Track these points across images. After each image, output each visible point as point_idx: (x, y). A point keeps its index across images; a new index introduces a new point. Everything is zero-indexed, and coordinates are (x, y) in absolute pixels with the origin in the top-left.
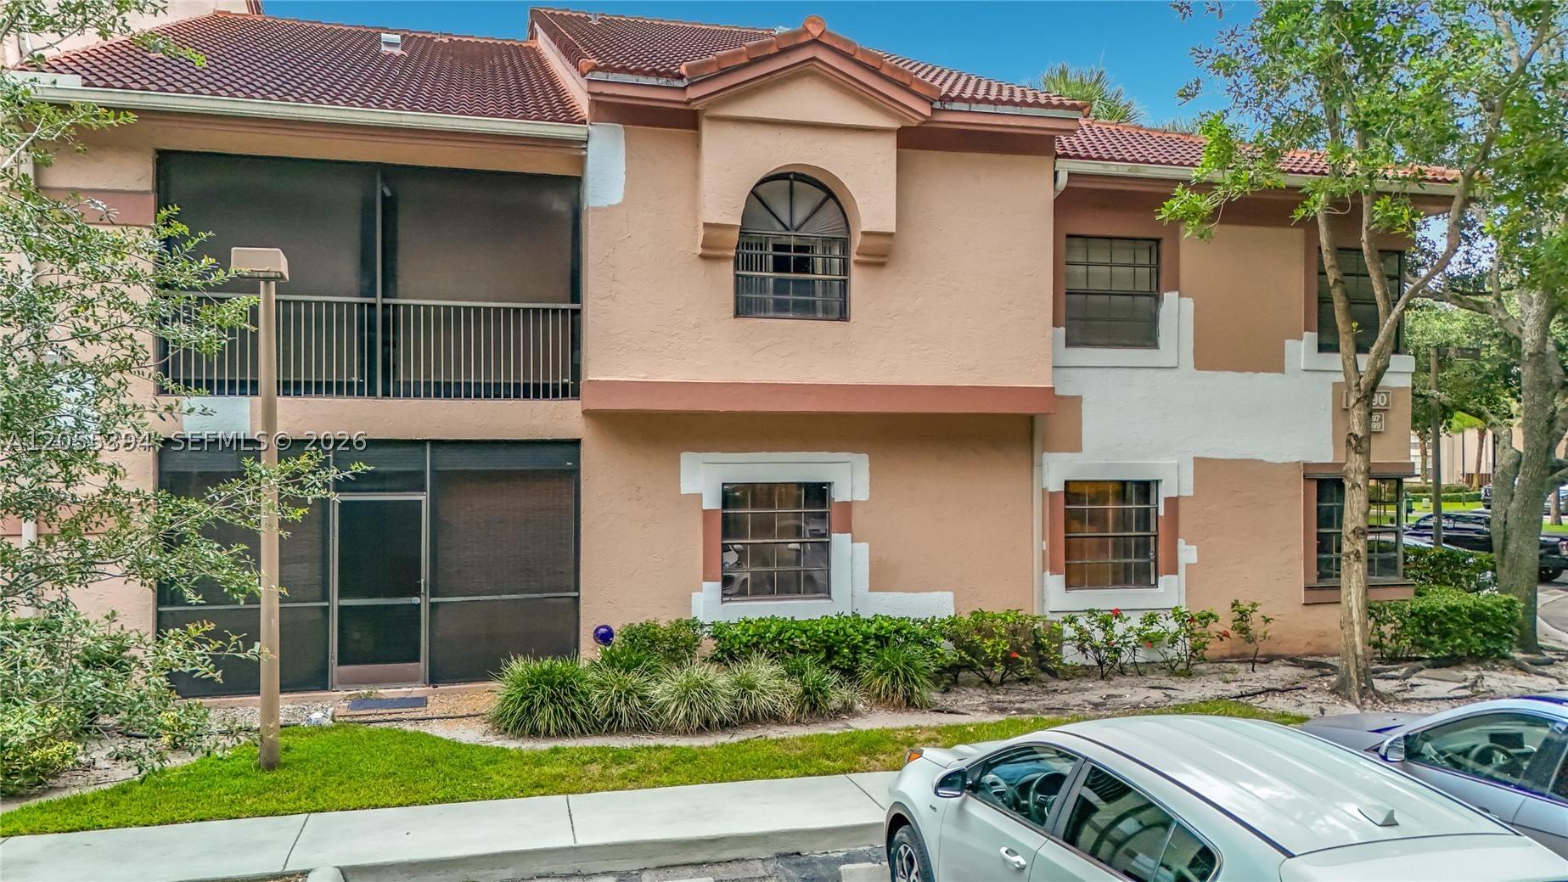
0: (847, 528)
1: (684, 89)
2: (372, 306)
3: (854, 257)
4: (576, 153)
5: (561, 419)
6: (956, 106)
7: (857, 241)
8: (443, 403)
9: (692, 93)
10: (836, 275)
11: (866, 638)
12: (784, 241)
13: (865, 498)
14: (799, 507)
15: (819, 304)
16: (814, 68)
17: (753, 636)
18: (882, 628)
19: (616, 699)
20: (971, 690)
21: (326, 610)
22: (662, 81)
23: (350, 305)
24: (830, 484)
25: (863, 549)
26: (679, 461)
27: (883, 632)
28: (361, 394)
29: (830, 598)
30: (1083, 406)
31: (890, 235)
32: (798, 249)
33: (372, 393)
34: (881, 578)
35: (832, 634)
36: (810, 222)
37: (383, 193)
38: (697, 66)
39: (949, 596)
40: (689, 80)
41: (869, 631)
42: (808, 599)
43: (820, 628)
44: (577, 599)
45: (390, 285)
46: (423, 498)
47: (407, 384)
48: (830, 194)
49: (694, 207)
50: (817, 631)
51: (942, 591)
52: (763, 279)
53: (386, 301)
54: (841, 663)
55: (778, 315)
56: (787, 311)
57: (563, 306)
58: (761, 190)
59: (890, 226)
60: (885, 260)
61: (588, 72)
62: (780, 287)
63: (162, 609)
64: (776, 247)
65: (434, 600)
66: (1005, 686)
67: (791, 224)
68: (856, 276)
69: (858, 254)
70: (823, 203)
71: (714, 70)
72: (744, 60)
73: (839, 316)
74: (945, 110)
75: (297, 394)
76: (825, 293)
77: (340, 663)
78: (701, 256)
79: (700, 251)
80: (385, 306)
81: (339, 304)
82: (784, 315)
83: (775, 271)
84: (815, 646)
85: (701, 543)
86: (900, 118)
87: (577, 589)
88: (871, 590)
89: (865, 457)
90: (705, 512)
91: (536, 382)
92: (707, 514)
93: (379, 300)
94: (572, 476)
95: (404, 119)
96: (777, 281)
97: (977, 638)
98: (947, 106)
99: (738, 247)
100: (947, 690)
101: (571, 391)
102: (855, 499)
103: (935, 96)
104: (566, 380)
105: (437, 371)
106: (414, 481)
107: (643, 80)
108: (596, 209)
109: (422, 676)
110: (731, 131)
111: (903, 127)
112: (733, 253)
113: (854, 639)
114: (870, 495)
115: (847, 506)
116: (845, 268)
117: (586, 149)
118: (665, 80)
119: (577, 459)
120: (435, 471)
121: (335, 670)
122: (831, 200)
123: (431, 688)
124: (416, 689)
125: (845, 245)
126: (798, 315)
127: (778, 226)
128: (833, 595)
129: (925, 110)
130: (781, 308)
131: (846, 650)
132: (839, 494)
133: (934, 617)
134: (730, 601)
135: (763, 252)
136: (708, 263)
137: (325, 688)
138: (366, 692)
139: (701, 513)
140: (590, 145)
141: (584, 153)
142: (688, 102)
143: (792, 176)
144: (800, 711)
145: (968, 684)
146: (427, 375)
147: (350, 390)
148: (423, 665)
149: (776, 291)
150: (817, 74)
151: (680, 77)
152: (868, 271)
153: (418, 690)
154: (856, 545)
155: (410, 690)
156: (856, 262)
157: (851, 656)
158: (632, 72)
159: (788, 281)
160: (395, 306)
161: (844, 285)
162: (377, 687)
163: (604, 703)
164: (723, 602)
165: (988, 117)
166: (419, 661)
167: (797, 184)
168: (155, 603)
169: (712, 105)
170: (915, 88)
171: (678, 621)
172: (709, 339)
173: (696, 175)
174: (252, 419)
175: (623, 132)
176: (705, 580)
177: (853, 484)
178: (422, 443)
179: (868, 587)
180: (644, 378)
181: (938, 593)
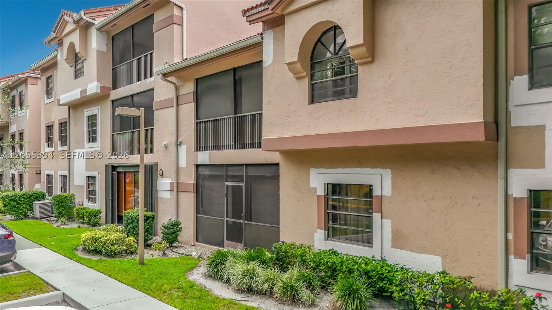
0: (379, 210)
2: (232, 118)
13: (389, 194)
14: (359, 197)
21: (224, 221)
23: (228, 118)
24: (372, 186)
25: (388, 223)
26: (309, 172)
29: (372, 247)
30: (547, 132)
34: (398, 241)
36: (342, 48)
37: (235, 78)
39: (439, 259)
44: (279, 228)
46: (243, 184)
51: (435, 255)
53: (236, 116)
59: (360, 40)
61: (244, 14)
63: (197, 215)
65: (245, 222)
67: (335, 52)
69: (356, 60)
73: (354, 95)
77: (226, 239)
78: (295, 78)
80: (235, 118)
81: (226, 119)
87: (279, 224)
88: (392, 247)
89: (389, 171)
90: (318, 196)
93: (233, 116)
94: (276, 178)
102: (383, 194)
106: (240, 178)
108: (265, 68)
114: (392, 193)
115: (381, 197)
121: (226, 242)
127: (330, 55)
128: (374, 246)
132: (376, 192)
134: (330, 240)
137: (223, 247)
140: (263, 42)
143: (334, 28)
147: (229, 147)
148: (243, 245)
154: (383, 220)
166: (242, 243)
167: (337, 31)
168: (195, 213)
172: (300, 116)
174: (209, 158)
175: (272, 33)
176: (318, 229)
177: (383, 186)
178: (242, 165)
179: (391, 245)
180: (278, 136)
181: (432, 256)
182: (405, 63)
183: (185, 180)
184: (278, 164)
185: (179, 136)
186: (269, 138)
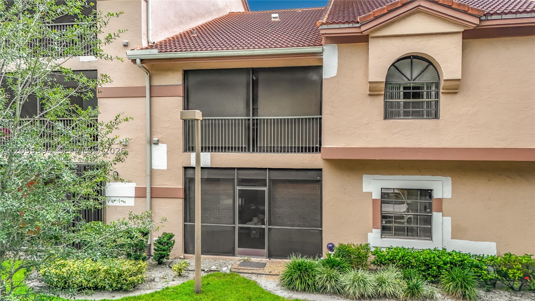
0: (440, 210)
1: (360, 27)
2: (249, 120)
3: (441, 90)
4: (319, 57)
5: (315, 161)
6: (494, 17)
7: (442, 84)
8: (272, 154)
9: (363, 28)
10: (433, 99)
11: (445, 264)
12: (408, 85)
13: (450, 196)
14: (417, 199)
15: (425, 112)
16: (419, 10)
17: (391, 256)
18: (454, 259)
19: (325, 280)
20: (502, 292)
21: (234, 227)
22: (350, 25)
23: (242, 120)
24: (431, 190)
25: (448, 221)
26: (362, 178)
27: (454, 261)
28: (245, 151)
29: (432, 240)
31: (459, 80)
32: (414, 88)
33: (249, 151)
34: (457, 233)
35: (427, 260)
36: (421, 76)
37: (253, 78)
38: (364, 17)
39: (493, 245)
40: (361, 23)
41: (447, 260)
42: (421, 239)
43: (422, 257)
44: (321, 231)
45: (255, 112)
46: (266, 189)
47: (260, 147)
48: (430, 63)
49: (367, 75)
50: (420, 258)
51: (490, 241)
52: (399, 102)
53: (254, 118)
54: (432, 273)
55: (405, 118)
56: (409, 116)
57: (316, 117)
58: (396, 64)
59: (458, 75)
60: (457, 91)
61: (320, 26)
62: (406, 105)
63: (185, 223)
64: (405, 88)
65: (269, 227)
66: (522, 292)
67: (411, 77)
68: (443, 99)
69: (443, 89)
70: (427, 67)
71: (372, 17)
72: (386, 11)
73: (434, 117)
74: (488, 20)
75: (225, 151)
76: (428, 107)
77: (239, 247)
78: (370, 95)
79: (368, 93)
80: (253, 120)
81: (239, 120)
82: (407, 118)
83: (404, 98)
84: (420, 264)
85: (372, 213)
86: (464, 26)
87: (321, 227)
88: (452, 238)
89: (450, 178)
90: (373, 200)
91: (306, 146)
92: (374, 201)
93: (251, 118)
94: (319, 182)
95: (255, 52)
96: (405, 103)
97: (504, 269)
98: (489, 18)
99: (385, 90)
100: (488, 291)
101: (318, 150)
102: (444, 197)
103: (481, 14)
104: (317, 145)
105: (271, 143)
106: (263, 183)
107: (342, 26)
108: (326, 79)
109: (266, 255)
110: (381, 42)
111: (465, 30)
112: (383, 93)
113: (438, 263)
114: (452, 196)
115: (440, 200)
116: (437, 95)
117: (322, 55)
118: (352, 24)
119: (321, 176)
120: (270, 179)
121: (237, 249)
122: (431, 66)
123: (268, 260)
124: (263, 259)
125: (437, 86)
126: (414, 117)
127: (406, 80)
128: (433, 239)
129: (476, 21)
130: (406, 114)
131: (435, 268)
132: (436, 195)
133: (483, 255)
134: (385, 237)
135: (398, 91)
136: (372, 97)
137: (234, 255)
138: (246, 258)
139: (372, 200)
140: (324, 54)
141: (322, 57)
142: (362, 32)
143: (412, 57)
144: (407, 296)
145: (501, 288)
146: (267, 144)
147: (242, 150)
148: (266, 250)
149: (404, 108)
150: (422, 12)
151: (358, 23)
152: (449, 96)
153: (264, 260)
154: (444, 218)
155: (261, 259)
156: (442, 93)
157: (437, 270)
158: (337, 23)
159: (410, 102)
160: (257, 119)
161: (437, 103)
162: (250, 257)
163: (321, 281)
164: (381, 238)
165: (512, 20)
166: (264, 249)
167: (414, 60)
168: (183, 221)
169: (371, 32)
170: (470, 12)
171: (361, 245)
172: (373, 129)
173: (367, 61)
174: (211, 160)
175: (337, 47)
176: (373, 228)
177: (443, 191)
178: (265, 169)
179: (451, 237)
180: (344, 146)
181: (488, 242)
182: (488, 98)
183: (166, 185)
184: (321, 170)
185: (153, 133)
186: (332, 147)
